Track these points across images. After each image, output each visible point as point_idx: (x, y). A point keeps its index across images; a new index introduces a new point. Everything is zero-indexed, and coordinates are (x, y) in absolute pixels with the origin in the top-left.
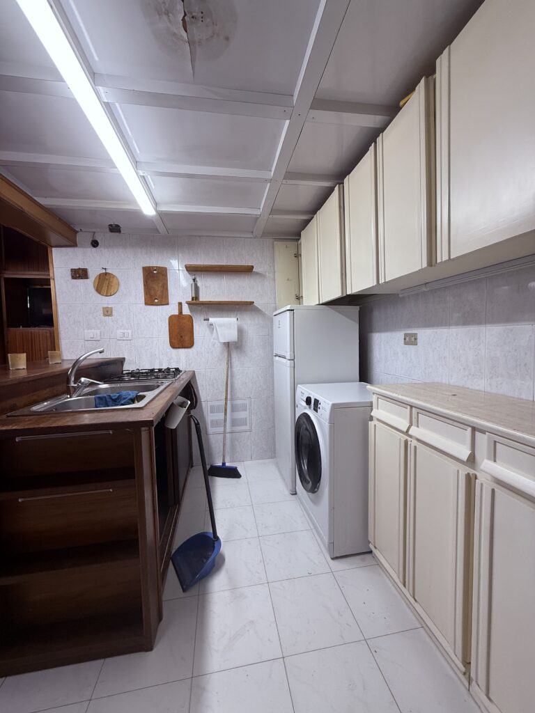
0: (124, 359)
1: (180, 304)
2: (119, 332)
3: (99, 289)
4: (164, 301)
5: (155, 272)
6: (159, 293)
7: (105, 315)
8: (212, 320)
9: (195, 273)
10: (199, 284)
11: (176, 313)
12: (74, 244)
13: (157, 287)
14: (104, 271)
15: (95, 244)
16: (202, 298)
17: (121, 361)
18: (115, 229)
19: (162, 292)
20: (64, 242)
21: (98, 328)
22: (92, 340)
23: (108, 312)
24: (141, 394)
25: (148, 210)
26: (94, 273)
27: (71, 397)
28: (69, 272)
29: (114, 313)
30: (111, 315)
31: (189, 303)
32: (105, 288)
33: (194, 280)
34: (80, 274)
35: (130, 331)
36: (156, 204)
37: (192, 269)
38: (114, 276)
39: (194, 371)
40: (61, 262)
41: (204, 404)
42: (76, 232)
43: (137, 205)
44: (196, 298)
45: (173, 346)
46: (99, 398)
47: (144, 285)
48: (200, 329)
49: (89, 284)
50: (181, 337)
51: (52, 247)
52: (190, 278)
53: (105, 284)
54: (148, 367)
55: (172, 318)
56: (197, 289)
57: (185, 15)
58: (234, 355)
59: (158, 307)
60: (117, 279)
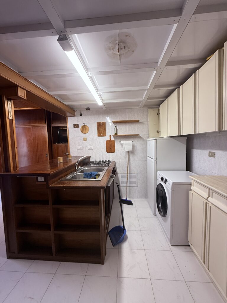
0: (90, 156)
1: (110, 136)
2: (89, 147)
3: (82, 132)
4: (105, 135)
5: (101, 124)
6: (103, 132)
7: (84, 141)
8: (122, 142)
9: (116, 123)
10: (117, 128)
11: (109, 139)
12: (74, 116)
13: (102, 130)
14: (84, 125)
15: (81, 115)
16: (118, 134)
17: (89, 158)
18: (88, 109)
19: (104, 132)
20: (71, 115)
21: (82, 145)
22: (80, 149)
23: (85, 139)
24: (98, 173)
25: (100, 103)
26: (80, 126)
27: (76, 173)
28: (73, 126)
29: (87, 140)
31: (113, 136)
32: (84, 131)
33: (116, 126)
34: (76, 126)
35: (92, 146)
36: (103, 100)
37: (114, 122)
39: (115, 162)
40: (71, 122)
41: (119, 175)
42: (75, 111)
43: (96, 102)
44: (116, 134)
45: (108, 152)
46: (85, 174)
47: (98, 129)
48: (117, 145)
49: (79, 130)
50: (111, 148)
51: (68, 117)
52: (114, 126)
53: (84, 129)
54: (98, 160)
55: (107, 142)
56: (117, 130)
57: (119, 48)
58: (131, 155)
59: (102, 137)
60: (88, 127)
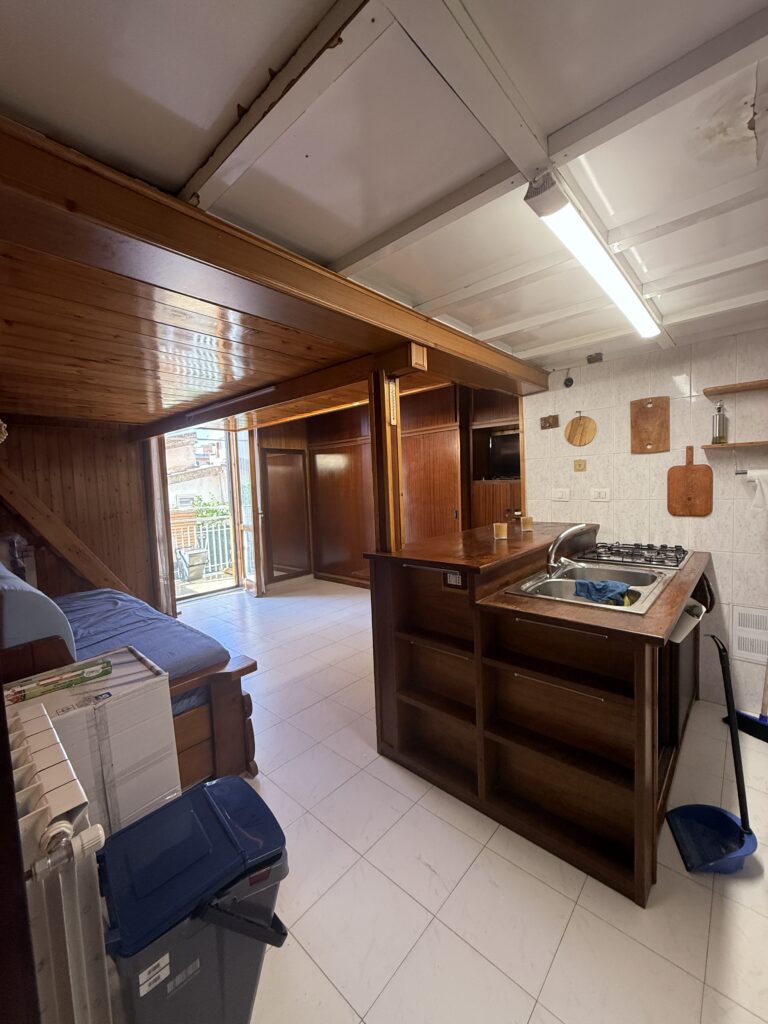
0: (598, 526)
1: (690, 450)
2: (593, 492)
3: (570, 439)
4: (662, 445)
5: (650, 406)
6: (654, 436)
7: (576, 470)
9: (719, 397)
10: (728, 415)
11: (682, 462)
12: (545, 388)
13: (651, 427)
14: (578, 415)
15: (569, 383)
16: (733, 439)
17: (593, 530)
18: (595, 359)
19: (660, 434)
20: (537, 389)
22: (560, 500)
23: (580, 466)
25: (647, 329)
26: (564, 422)
28: (539, 422)
29: (588, 467)
30: (584, 469)
31: (706, 449)
32: (578, 436)
33: (719, 410)
34: (550, 422)
35: (607, 490)
36: (662, 317)
37: (712, 394)
38: (590, 419)
39: (710, 554)
40: (531, 410)
41: (726, 609)
42: (548, 374)
44: (719, 440)
45: (673, 512)
47: (632, 427)
48: (725, 487)
49: (560, 432)
50: (690, 499)
51: (523, 396)
52: (711, 408)
53: (579, 432)
54: (632, 541)
55: (673, 473)
56: (724, 423)
59: (652, 455)
60: (594, 422)
